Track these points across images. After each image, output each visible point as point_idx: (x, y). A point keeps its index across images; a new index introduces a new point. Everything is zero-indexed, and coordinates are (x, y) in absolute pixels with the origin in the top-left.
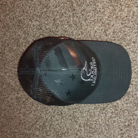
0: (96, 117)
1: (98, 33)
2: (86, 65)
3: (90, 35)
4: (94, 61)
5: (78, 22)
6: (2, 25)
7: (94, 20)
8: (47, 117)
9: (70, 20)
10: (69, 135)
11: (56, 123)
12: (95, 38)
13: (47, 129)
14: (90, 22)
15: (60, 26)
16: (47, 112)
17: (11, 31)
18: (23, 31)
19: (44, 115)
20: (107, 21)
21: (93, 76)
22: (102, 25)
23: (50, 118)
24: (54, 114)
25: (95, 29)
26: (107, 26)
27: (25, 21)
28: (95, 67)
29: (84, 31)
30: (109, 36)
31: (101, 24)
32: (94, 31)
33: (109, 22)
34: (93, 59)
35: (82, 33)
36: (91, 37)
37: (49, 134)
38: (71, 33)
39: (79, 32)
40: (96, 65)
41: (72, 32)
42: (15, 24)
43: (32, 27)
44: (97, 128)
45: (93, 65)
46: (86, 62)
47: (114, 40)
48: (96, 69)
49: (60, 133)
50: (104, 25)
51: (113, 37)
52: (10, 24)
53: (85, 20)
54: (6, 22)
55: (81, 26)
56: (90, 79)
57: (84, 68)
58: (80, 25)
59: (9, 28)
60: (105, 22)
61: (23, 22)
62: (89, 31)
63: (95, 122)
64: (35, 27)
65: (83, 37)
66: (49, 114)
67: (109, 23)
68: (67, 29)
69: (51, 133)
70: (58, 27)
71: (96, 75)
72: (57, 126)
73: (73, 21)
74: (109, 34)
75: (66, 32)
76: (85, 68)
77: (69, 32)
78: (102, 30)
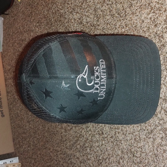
0: (142, 142)
1: (146, 24)
2: (86, 70)
3: (135, 26)
4: (103, 64)
5: (121, 10)
6: (46, 21)
7: (141, 5)
8: (87, 136)
9: (113, 8)
10: (110, 162)
11: (97, 144)
12: (142, 31)
13: (87, 151)
14: (136, 8)
15: (101, 17)
16: (88, 130)
17: (54, 28)
18: (64, 27)
19: (85, 133)
20: (158, 5)
21: (99, 86)
22: (152, 12)
23: (90, 137)
24: (95, 133)
25: (142, 18)
26: (157, 12)
27: (66, 15)
28: (104, 72)
29: (128, 22)
30: (159, 27)
31: (150, 10)
32: (141, 21)
33: (160, 6)
34: (102, 61)
35: (126, 25)
36: (138, 30)
37: (89, 158)
38: (113, 27)
39: (123, 24)
40: (105, 71)
41: (115, 25)
42: (57, 19)
43: (73, 22)
44: (143, 158)
45: (99, 70)
46: (87, 66)
47: (165, 33)
48: (105, 76)
49: (100, 158)
50: (154, 11)
51: (164, 28)
52: (52, 20)
53: (130, 6)
54: (49, 18)
55: (125, 16)
56: (93, 90)
57: (82, 74)
58: (125, 14)
59: (51, 25)
60: (155, 6)
61: (64, 15)
62: (135, 21)
63: (141, 150)
64: (76, 21)
65: (128, 31)
66: (90, 133)
67: (160, 8)
68: (110, 21)
69: (92, 156)
70: (99, 18)
71: (104, 84)
72: (97, 149)
73: (116, 10)
74: (160, 23)
75: (108, 25)
76: (84, 75)
77: (111, 25)
78: (151, 18)
